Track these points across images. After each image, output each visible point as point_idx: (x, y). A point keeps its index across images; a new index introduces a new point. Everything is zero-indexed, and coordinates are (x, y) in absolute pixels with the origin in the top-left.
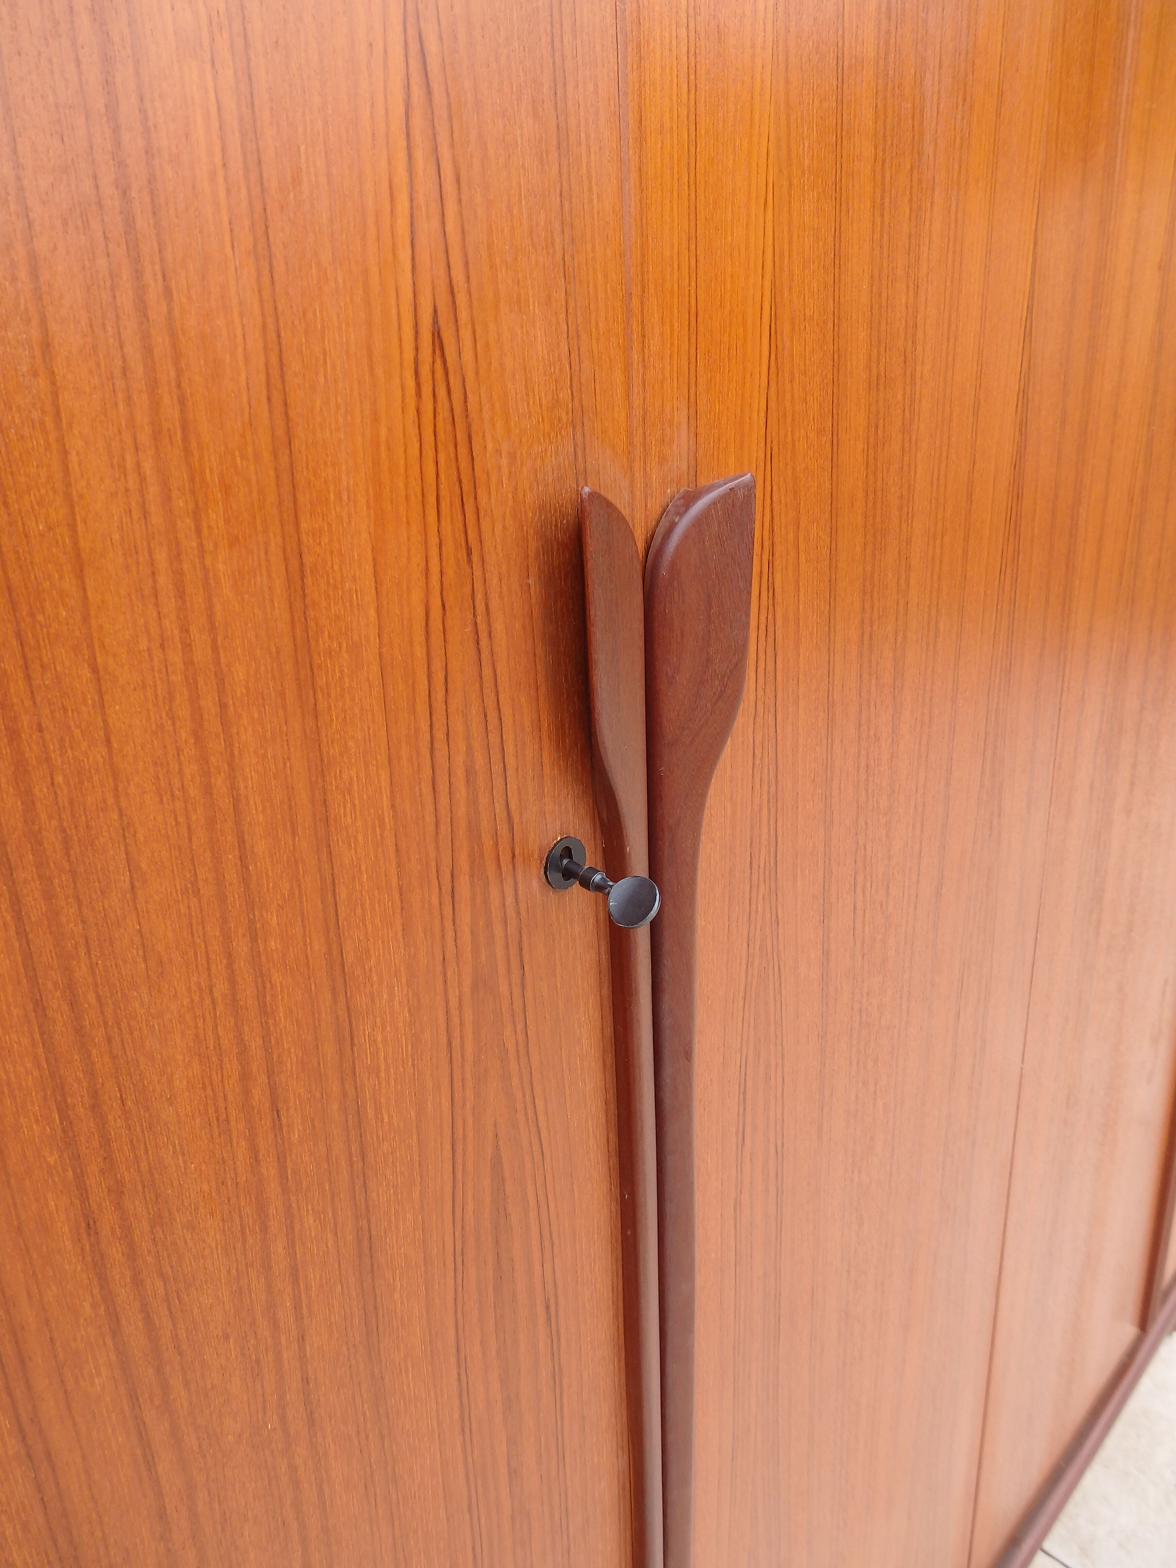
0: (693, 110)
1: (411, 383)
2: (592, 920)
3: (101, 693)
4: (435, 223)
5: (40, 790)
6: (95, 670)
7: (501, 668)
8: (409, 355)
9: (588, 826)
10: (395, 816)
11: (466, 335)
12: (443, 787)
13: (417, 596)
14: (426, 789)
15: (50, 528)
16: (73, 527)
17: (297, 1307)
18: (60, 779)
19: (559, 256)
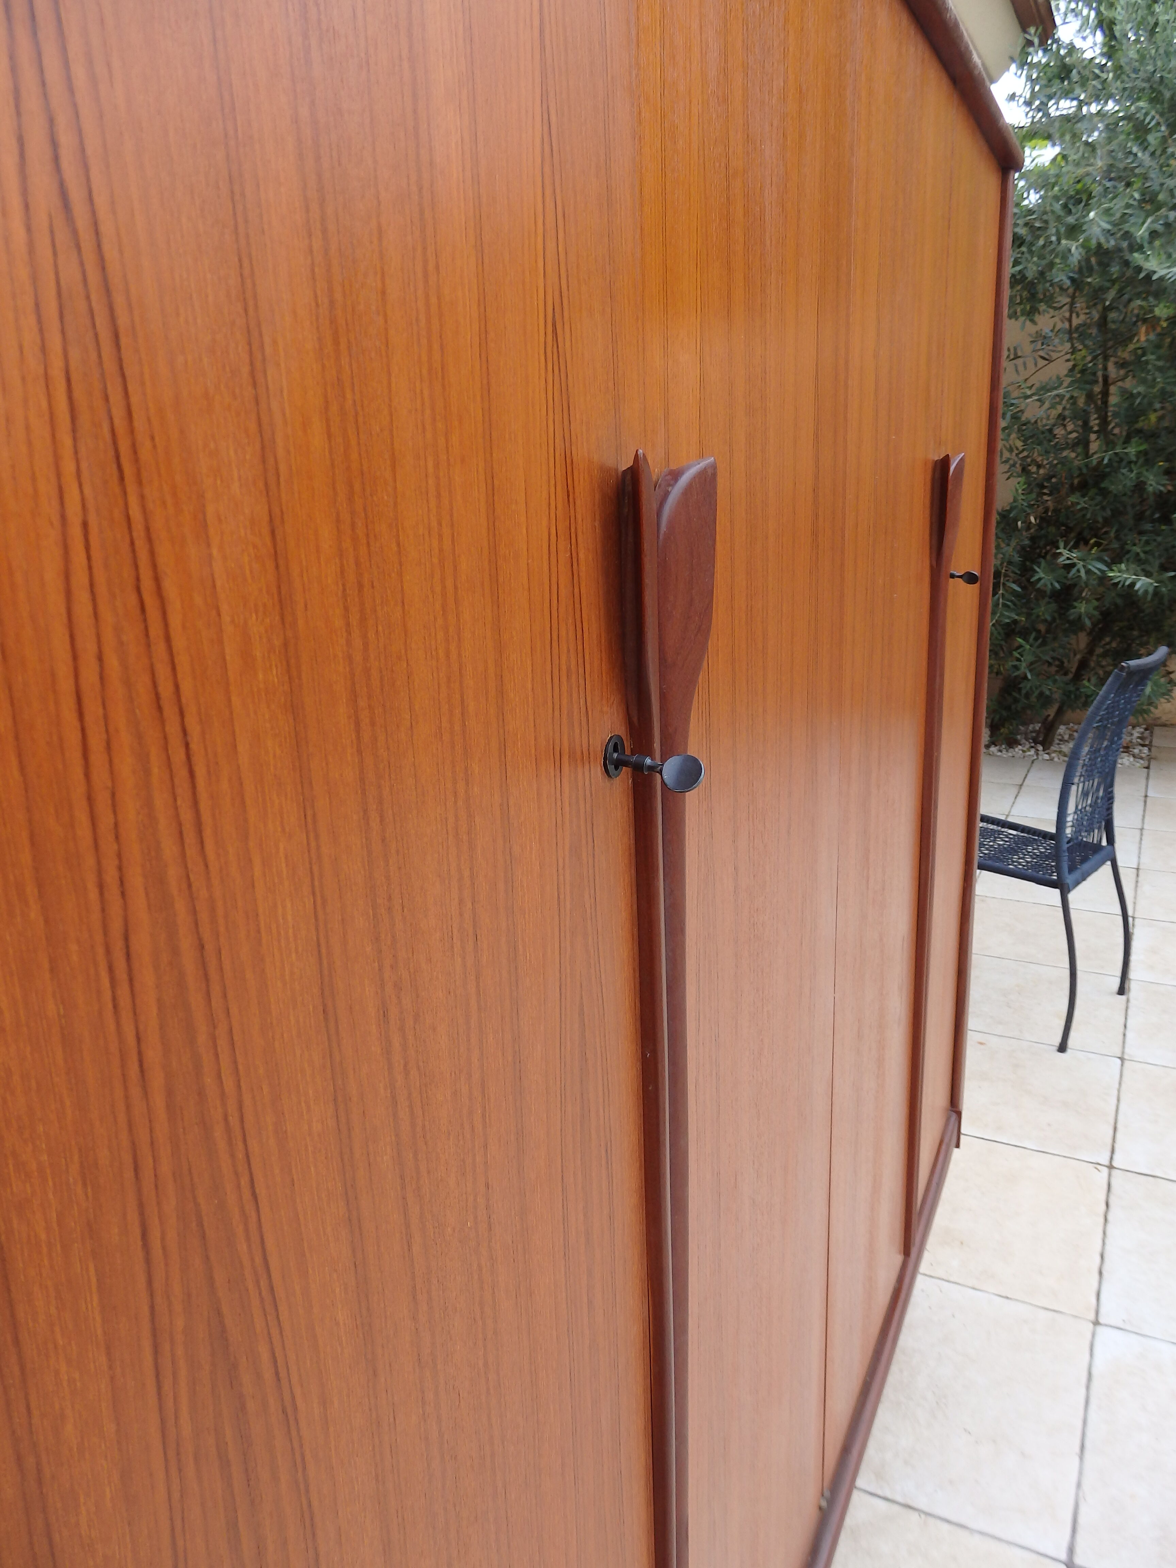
0: (664, 188)
1: (543, 358)
2: (626, 808)
3: (401, 564)
4: (554, 244)
5: (371, 635)
6: (398, 545)
7: (583, 591)
8: (542, 340)
9: (624, 728)
10: (534, 697)
11: (567, 327)
12: (556, 680)
13: (545, 522)
14: (549, 679)
15: (381, 430)
16: (391, 431)
17: (484, 1116)
18: (380, 628)
19: (608, 281)
